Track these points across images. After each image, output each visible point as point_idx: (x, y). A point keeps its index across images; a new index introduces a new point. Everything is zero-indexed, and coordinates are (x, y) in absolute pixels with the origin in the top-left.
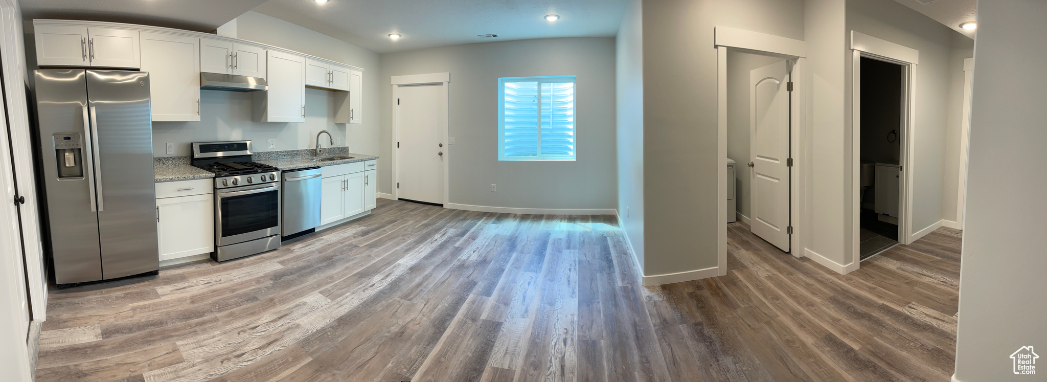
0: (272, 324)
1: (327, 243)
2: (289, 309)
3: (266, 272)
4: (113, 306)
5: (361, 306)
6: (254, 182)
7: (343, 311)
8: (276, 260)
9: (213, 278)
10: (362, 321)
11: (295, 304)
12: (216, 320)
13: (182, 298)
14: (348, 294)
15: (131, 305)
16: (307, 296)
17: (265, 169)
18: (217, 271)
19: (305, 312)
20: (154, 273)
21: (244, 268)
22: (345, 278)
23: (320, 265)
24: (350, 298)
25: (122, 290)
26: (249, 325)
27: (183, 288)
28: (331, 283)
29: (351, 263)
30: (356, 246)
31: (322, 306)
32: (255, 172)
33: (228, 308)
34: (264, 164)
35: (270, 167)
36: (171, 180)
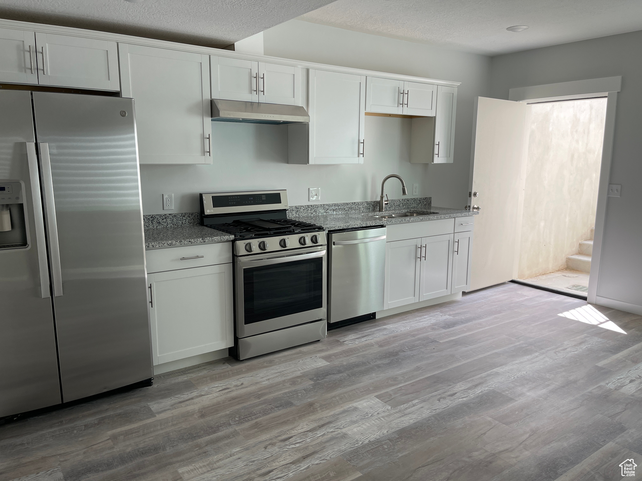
0: (310, 434)
1: (392, 334)
2: (334, 416)
3: (305, 370)
5: (433, 418)
6: (289, 245)
7: (407, 421)
8: (318, 355)
9: (232, 382)
10: (433, 436)
11: (342, 409)
12: (235, 434)
13: (188, 412)
14: (417, 401)
15: (110, 433)
16: (358, 400)
17: (305, 228)
18: (239, 373)
19: (355, 419)
20: (148, 383)
21: (275, 366)
22: (414, 381)
23: (379, 362)
24: (419, 406)
25: (95, 413)
26: (279, 436)
27: (189, 399)
28: (393, 385)
29: (425, 362)
30: (434, 341)
31: (378, 414)
32: (290, 231)
33: (253, 417)
34: (305, 221)
35: (312, 225)
36: (170, 245)
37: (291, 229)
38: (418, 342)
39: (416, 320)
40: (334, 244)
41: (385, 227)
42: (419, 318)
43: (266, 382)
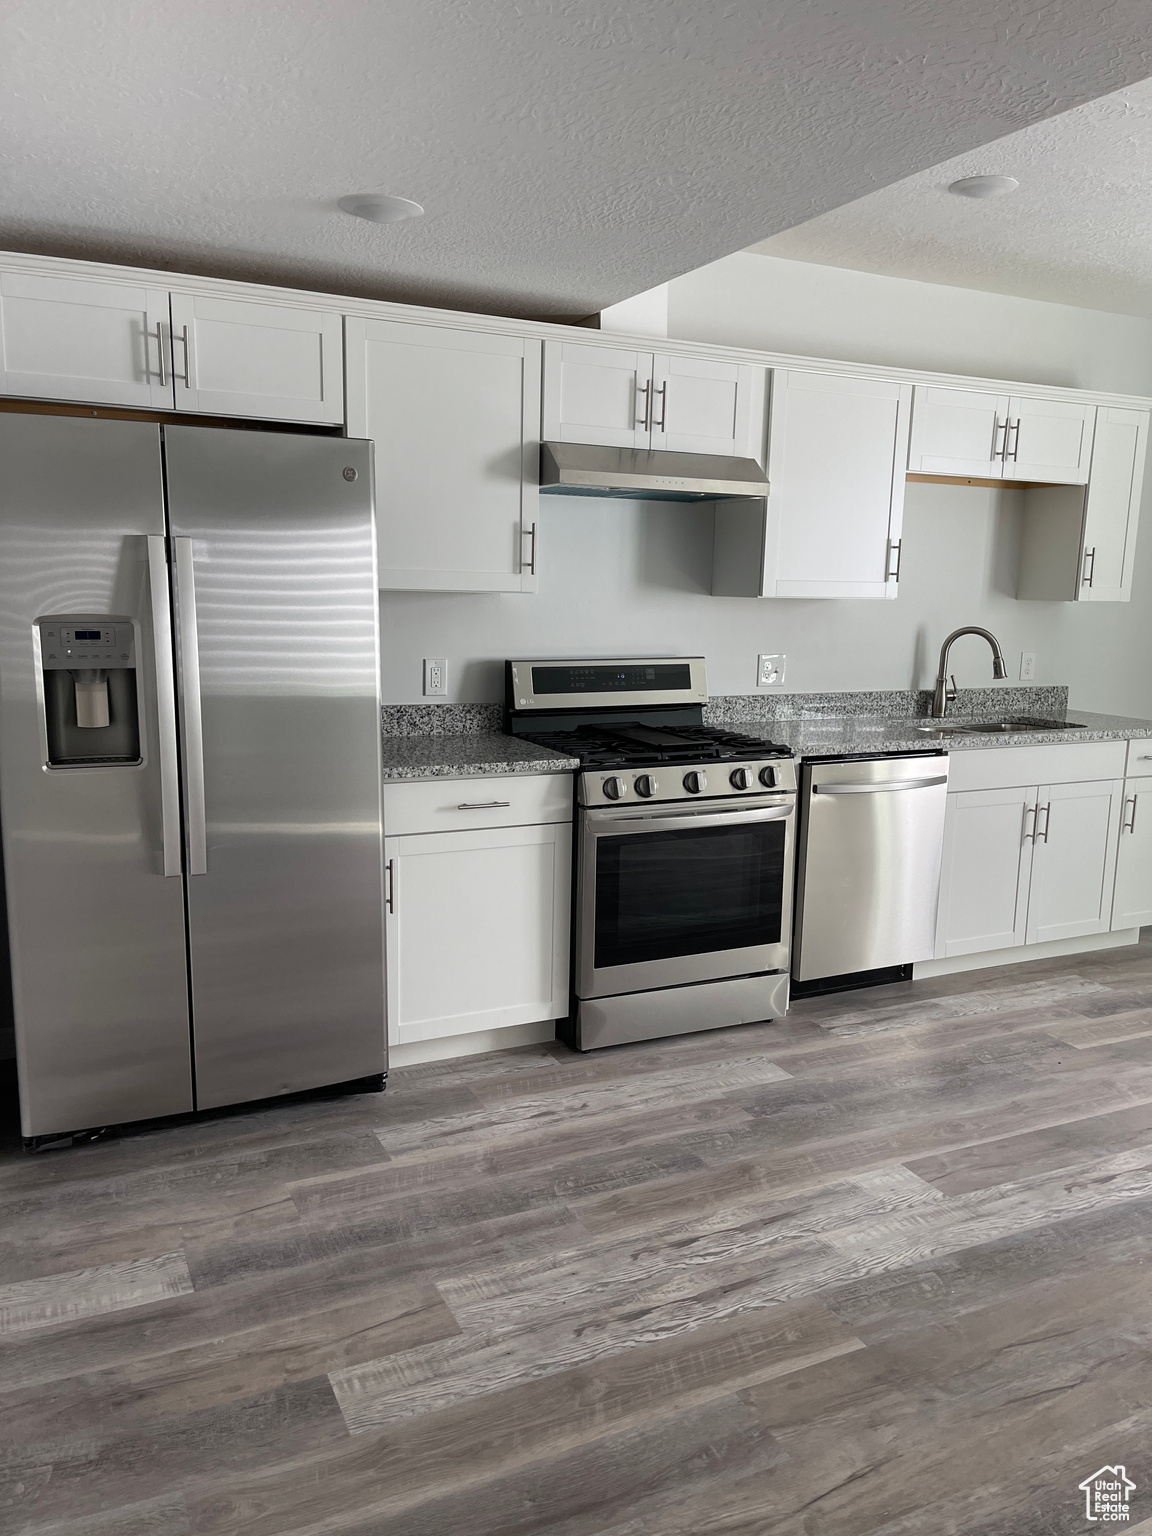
1: (953, 1020)
2: (800, 1199)
3: (734, 1088)
4: (229, 1193)
5: (1051, 1232)
6: (706, 788)
7: (984, 1232)
8: (766, 1054)
9: (563, 1099)
10: (1048, 1275)
11: (820, 1187)
12: (565, 1218)
13: (460, 1158)
14: (1010, 1186)
15: (292, 1185)
16: (861, 1168)
17: (747, 749)
18: (578, 1079)
19: (852, 1214)
20: (374, 1083)
22: (1006, 1136)
25: (262, 1141)
26: (668, 1233)
27: (464, 1130)
28: (951, 1142)
29: (1033, 1094)
30: (1059, 1044)
31: (910, 1206)
32: (710, 756)
33: (607, 1184)
34: (744, 734)
35: (763, 744)
36: (438, 774)
37: (712, 750)
38: (1018, 1044)
39: (1015, 991)
40: (815, 792)
41: (946, 754)
42: (1024, 986)
43: (641, 1107)
